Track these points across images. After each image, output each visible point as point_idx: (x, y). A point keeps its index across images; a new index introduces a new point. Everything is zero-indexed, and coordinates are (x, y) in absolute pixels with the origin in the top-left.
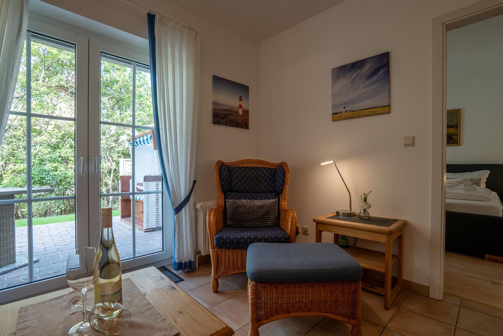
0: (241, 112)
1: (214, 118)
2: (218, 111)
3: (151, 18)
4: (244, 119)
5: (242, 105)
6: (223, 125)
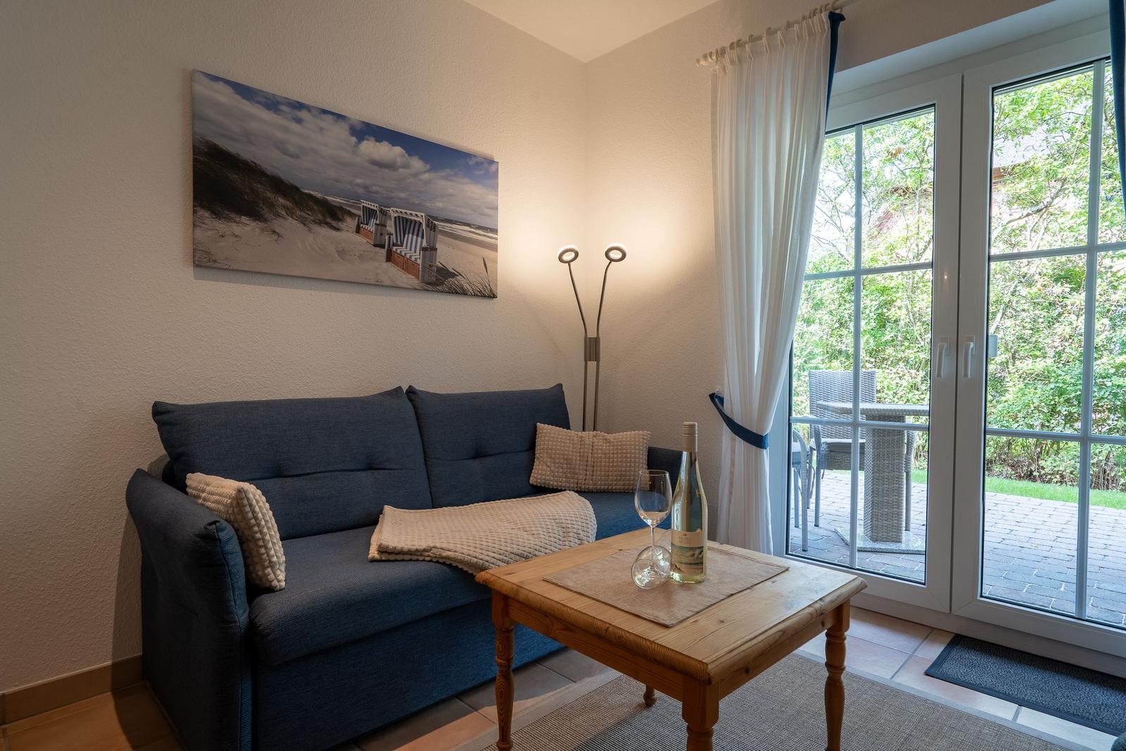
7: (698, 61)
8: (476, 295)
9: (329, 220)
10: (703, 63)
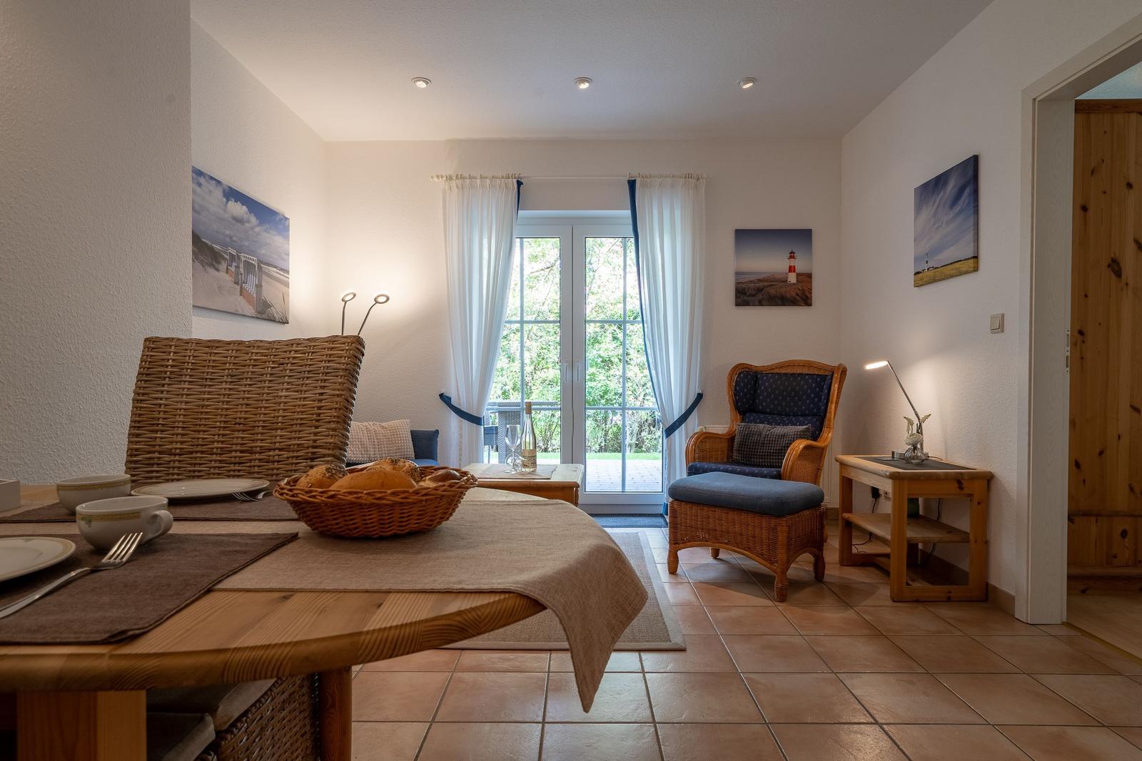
0: (792, 278)
1: (737, 297)
2: (744, 286)
3: (632, 184)
4: (799, 289)
5: (794, 267)
6: (753, 305)
7: (432, 177)
8: (279, 322)
9: (214, 263)
10: (436, 179)
